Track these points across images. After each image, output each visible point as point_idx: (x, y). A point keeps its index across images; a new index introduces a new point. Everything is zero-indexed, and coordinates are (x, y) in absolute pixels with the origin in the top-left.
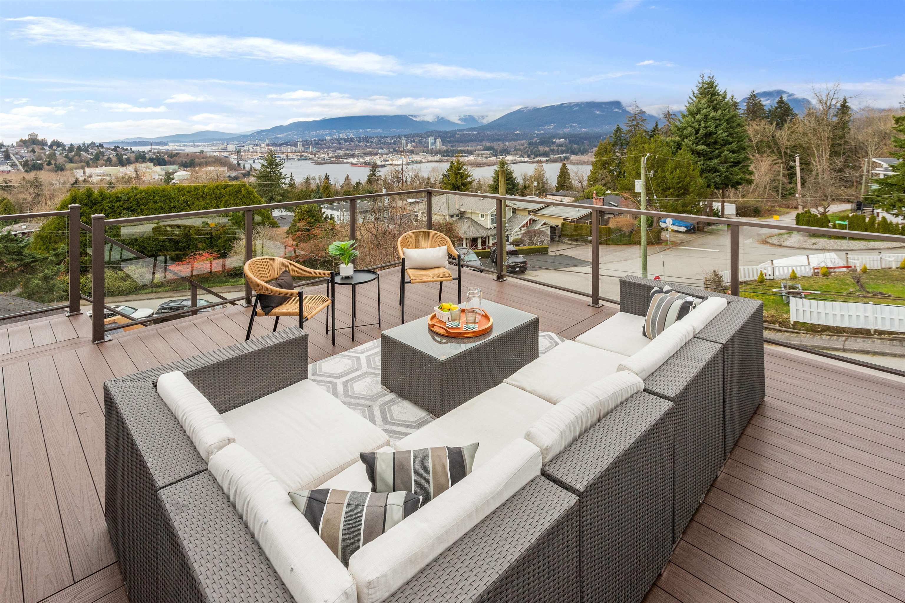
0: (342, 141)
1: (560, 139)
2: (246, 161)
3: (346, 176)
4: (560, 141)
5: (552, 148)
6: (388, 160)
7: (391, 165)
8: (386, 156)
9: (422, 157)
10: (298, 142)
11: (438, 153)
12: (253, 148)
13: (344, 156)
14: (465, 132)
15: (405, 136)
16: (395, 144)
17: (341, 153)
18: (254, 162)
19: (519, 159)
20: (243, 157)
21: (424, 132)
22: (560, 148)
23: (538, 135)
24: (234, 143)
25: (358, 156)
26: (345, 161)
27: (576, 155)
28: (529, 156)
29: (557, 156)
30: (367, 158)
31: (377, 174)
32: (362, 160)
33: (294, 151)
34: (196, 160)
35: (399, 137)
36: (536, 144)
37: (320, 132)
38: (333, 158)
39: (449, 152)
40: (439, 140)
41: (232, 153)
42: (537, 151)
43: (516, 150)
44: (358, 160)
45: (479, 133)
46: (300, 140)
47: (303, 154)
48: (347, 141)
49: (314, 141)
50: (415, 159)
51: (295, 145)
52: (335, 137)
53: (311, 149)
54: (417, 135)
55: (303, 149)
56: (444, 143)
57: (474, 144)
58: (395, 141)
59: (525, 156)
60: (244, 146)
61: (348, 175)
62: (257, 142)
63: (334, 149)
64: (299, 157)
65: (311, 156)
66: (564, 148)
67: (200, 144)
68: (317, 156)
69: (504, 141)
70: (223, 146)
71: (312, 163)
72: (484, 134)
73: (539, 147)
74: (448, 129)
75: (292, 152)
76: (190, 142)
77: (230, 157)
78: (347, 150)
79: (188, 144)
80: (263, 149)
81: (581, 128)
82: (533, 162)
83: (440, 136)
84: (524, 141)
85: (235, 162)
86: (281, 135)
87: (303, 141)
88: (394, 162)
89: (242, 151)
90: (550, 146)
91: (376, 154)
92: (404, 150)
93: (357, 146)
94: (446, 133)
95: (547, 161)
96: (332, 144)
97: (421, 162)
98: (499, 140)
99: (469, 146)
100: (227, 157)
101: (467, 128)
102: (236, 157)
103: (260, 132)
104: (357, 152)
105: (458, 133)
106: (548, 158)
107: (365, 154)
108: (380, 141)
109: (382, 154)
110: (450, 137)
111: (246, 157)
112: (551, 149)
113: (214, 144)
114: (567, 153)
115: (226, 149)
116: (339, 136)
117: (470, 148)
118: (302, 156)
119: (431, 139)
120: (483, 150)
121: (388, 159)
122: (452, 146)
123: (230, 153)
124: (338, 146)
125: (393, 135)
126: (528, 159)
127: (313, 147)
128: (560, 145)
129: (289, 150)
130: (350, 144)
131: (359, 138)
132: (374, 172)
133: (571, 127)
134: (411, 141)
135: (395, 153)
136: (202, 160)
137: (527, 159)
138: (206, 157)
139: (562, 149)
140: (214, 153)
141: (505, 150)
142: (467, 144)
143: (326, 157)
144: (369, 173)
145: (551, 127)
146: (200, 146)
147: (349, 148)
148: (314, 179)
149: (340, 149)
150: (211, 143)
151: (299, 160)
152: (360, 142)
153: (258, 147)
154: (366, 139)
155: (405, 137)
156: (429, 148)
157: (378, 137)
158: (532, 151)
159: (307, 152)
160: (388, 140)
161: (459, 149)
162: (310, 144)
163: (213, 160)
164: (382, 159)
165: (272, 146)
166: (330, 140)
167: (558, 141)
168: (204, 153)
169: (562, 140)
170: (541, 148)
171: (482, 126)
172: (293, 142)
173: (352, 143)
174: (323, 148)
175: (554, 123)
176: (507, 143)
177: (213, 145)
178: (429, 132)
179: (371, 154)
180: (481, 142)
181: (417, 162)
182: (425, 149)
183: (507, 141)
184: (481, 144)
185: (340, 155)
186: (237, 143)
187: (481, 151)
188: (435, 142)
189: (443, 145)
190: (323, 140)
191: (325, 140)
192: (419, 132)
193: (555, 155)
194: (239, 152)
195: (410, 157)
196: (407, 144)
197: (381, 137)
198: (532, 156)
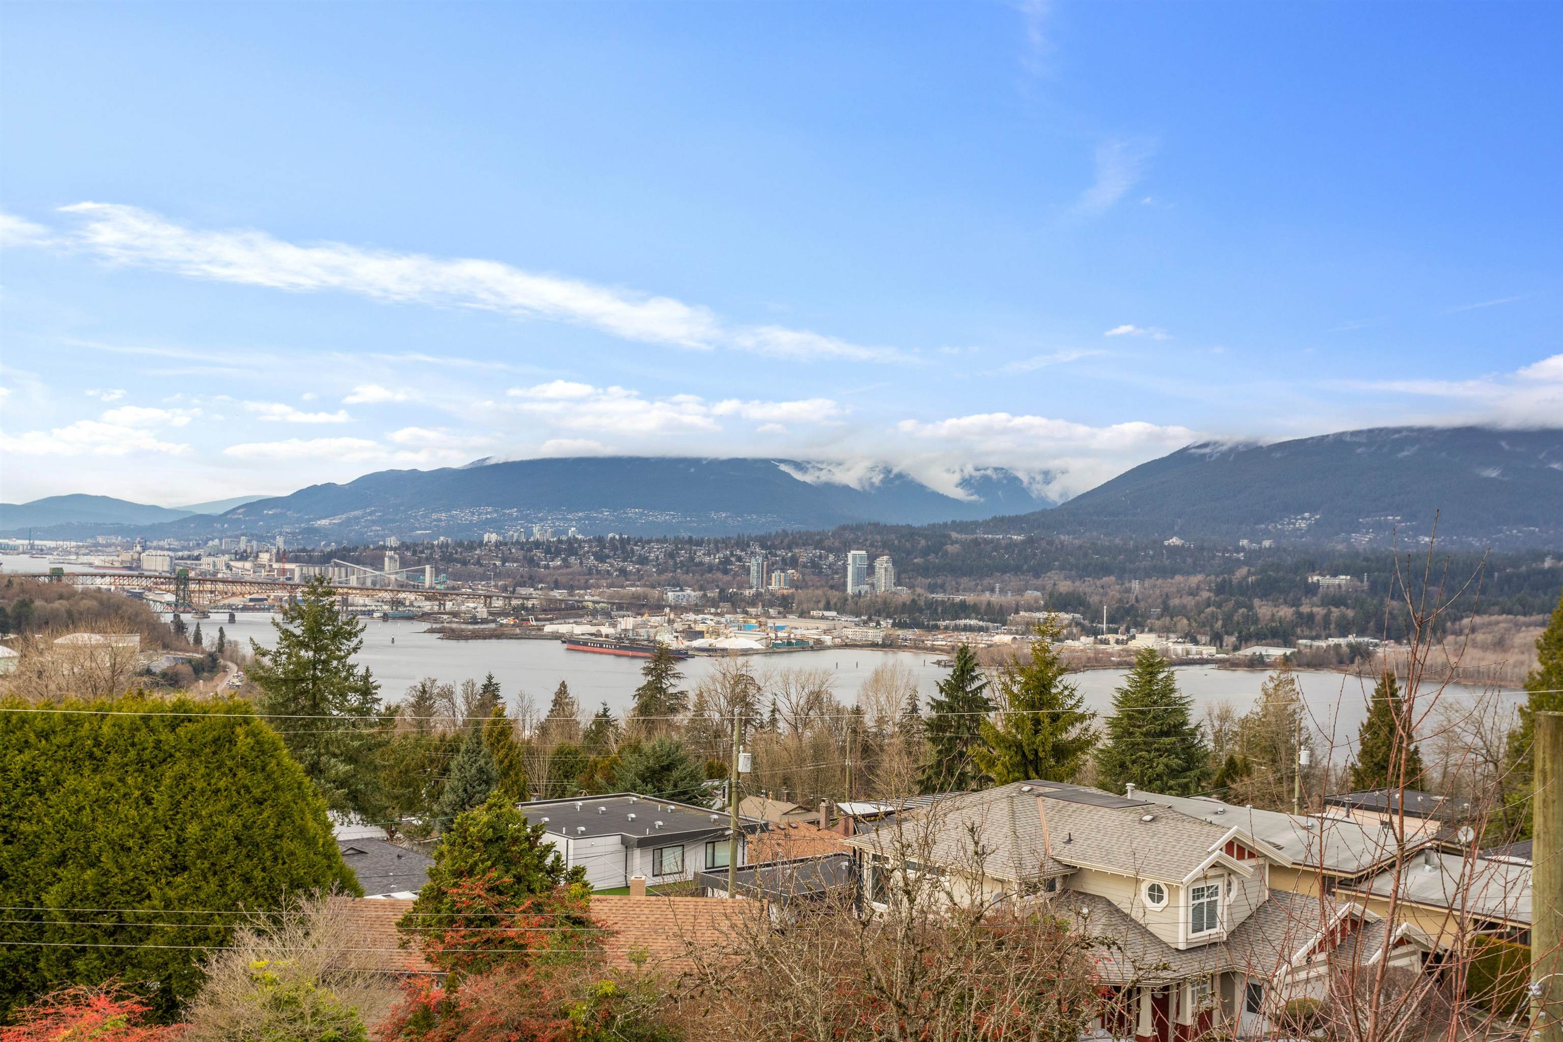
0: (538, 553)
1: (1335, 575)
2: (205, 615)
3: (557, 688)
4: (1336, 581)
5: (1305, 609)
6: (700, 634)
7: (711, 651)
8: (691, 616)
9: (823, 625)
10: (384, 548)
11: (879, 613)
12: (229, 567)
13: (544, 611)
14: (980, 535)
15: (763, 542)
16: (726, 572)
17: (534, 596)
18: (232, 619)
19: (1180, 648)
20: (195, 600)
21: (830, 528)
22: (1336, 612)
23: (1252, 556)
24: (164, 543)
25: (594, 613)
26: (549, 628)
27: (1398, 641)
28: (1216, 639)
29: (1323, 644)
30: (627, 623)
31: (673, 686)
32: (606, 630)
33: (369, 583)
34: (38, 603)
35: (743, 544)
36: (1245, 591)
37: (464, 516)
38: (506, 614)
39: (921, 611)
40: (883, 563)
41: (160, 579)
42: (1246, 618)
43: (1167, 610)
44: (593, 630)
45: (1030, 541)
46: (392, 541)
47: (402, 596)
48: (558, 553)
49: (441, 546)
50: (798, 633)
51: (376, 562)
52: (514, 534)
53: (428, 579)
54: (805, 540)
55: (402, 578)
56: (902, 573)
57: (1015, 581)
58: (726, 561)
59: (1203, 639)
60: (198, 558)
61: (563, 685)
62: (242, 545)
63: (508, 581)
64: (386, 608)
65: (427, 606)
66: (1350, 613)
67: (51, 544)
68: (449, 605)
69: (1124, 574)
70: (126, 556)
71: (432, 631)
72: (1051, 543)
73: (1256, 602)
74: (920, 519)
75: (362, 588)
76: (19, 535)
77: (151, 596)
78: (557, 586)
79: (12, 542)
80: (264, 573)
81: (1418, 531)
82: (1233, 665)
83: (886, 547)
84: (1200, 577)
85: (168, 618)
86: (324, 522)
87: (404, 547)
88: (721, 643)
89: (192, 574)
90: (1296, 603)
91: (657, 608)
92: (758, 595)
93: (590, 572)
94: (911, 533)
95: (1286, 659)
96: (504, 561)
97: (819, 646)
98: (1105, 570)
99: (992, 590)
100: (140, 596)
101: (988, 517)
102: (171, 598)
103: (256, 507)
104: (589, 598)
105: (954, 535)
106: (1289, 651)
107: (620, 607)
108: (672, 555)
109: (678, 609)
110: (925, 553)
111: (204, 600)
112: (1300, 615)
113: (96, 545)
114: (1361, 633)
115: (139, 567)
116: (529, 533)
117: (995, 598)
118: (397, 603)
119: (855, 557)
120: (1047, 608)
121: (700, 627)
122: (932, 588)
123: (149, 583)
124: (524, 570)
125: (719, 537)
126: (1212, 650)
127: (438, 572)
128: (1336, 600)
129: (353, 581)
130: (566, 564)
131: (600, 540)
132: (659, 677)
133: (1379, 527)
134: (784, 560)
135: (725, 606)
136: (56, 604)
137: (1208, 651)
138: (71, 595)
139: (1343, 616)
140: (98, 581)
141: (1128, 612)
142: (987, 581)
143: (482, 612)
144: (643, 681)
145: (1303, 525)
146: (50, 551)
147: (563, 580)
148: (447, 694)
149: (531, 581)
150: (90, 541)
151: (385, 617)
152: (601, 558)
153: (248, 565)
154: (623, 548)
155: (763, 547)
156: (850, 590)
157: (665, 540)
158: (1228, 619)
159: (415, 589)
160: (700, 555)
161: (958, 598)
162: (428, 560)
163: (94, 604)
164: (678, 626)
165: (296, 560)
166: (498, 545)
167: (1327, 580)
168: (65, 580)
169: (1343, 579)
170: (1264, 610)
171: (1044, 513)
172: (367, 547)
173: (572, 559)
174: (472, 577)
175: (1313, 511)
176: (1136, 585)
177: (96, 549)
178: (852, 529)
179: (638, 606)
180: (1037, 575)
181: (802, 646)
182: (834, 595)
183: (1136, 574)
184: (1039, 582)
185: (529, 604)
186: (175, 544)
187: (1038, 610)
188: (871, 570)
189: (898, 583)
190: (471, 547)
191: (481, 544)
192: (812, 529)
193: (1317, 637)
194: (181, 579)
195: (780, 623)
196: (770, 572)
197: (678, 541)
198: (1230, 640)
